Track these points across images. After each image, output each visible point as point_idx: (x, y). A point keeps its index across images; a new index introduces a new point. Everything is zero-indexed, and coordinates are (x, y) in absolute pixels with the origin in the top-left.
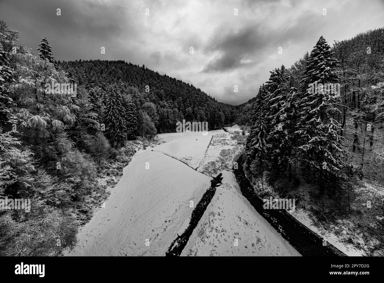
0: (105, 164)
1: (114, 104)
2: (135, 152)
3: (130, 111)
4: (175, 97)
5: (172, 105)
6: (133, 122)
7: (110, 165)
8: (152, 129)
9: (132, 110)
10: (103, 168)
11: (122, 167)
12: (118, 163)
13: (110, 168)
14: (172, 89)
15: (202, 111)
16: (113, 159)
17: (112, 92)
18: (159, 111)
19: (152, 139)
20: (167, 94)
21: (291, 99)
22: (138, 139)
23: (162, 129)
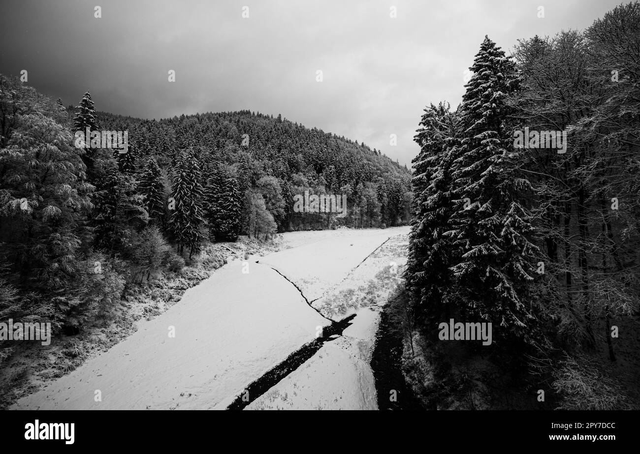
0: (159, 280)
1: (184, 180)
2: (225, 263)
3: (228, 191)
4: (325, 165)
5: (314, 180)
6: (231, 210)
7: (166, 281)
8: (269, 224)
9: (231, 190)
10: (152, 286)
11: (185, 287)
12: (181, 279)
13: (166, 287)
14: (318, 152)
15: (371, 190)
16: (175, 272)
17: (182, 162)
18: (287, 191)
19: (270, 241)
20: (309, 160)
21: (444, 161)
22: (240, 240)
23: (293, 223)
